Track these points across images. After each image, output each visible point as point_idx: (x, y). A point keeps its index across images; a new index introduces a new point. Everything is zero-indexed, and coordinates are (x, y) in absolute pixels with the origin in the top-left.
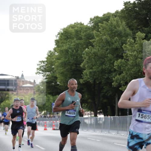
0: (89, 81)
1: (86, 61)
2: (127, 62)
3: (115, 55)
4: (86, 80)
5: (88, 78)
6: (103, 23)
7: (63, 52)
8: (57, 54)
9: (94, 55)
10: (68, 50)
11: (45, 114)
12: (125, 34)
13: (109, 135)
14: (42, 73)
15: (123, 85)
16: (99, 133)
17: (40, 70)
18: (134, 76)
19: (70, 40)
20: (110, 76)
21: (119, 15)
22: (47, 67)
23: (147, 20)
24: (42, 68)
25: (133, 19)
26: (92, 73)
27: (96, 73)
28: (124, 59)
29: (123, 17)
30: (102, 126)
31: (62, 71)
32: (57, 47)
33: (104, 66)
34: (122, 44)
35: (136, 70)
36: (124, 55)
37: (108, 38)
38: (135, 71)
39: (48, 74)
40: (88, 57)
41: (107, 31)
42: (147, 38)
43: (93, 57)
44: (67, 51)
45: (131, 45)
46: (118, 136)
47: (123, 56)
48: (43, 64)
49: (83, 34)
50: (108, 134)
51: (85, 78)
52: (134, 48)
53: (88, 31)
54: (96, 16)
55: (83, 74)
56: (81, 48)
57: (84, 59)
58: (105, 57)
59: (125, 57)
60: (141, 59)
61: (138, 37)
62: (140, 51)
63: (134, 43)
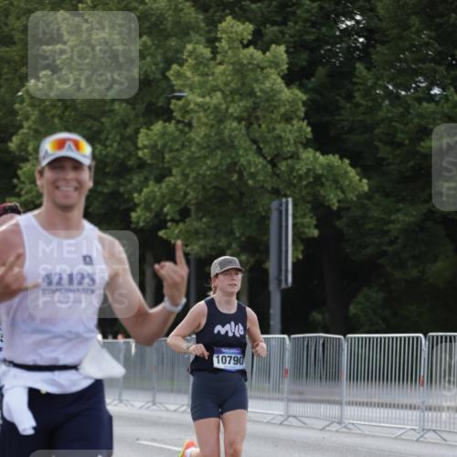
1: (29, 128)
2: (187, 133)
3: (141, 107)
9: (60, 104)
12: (177, 23)
15: (173, 220)
18: (214, 184)
20: (123, 185)
28: (173, 122)
34: (168, 63)
35: (220, 164)
36: (175, 104)
38: (216, 168)
40: (36, 112)
42: (260, 43)
43: (59, 112)
45: (201, 68)
46: (154, 412)
49: (16, 24)
50: (115, 405)
51: (27, 193)
52: (210, 78)
55: (18, 177)
56: (9, 76)
57: (21, 121)
58: (104, 113)
59: (177, 115)
60: (239, 122)
61: (224, 36)
62: (233, 92)
63: (212, 62)
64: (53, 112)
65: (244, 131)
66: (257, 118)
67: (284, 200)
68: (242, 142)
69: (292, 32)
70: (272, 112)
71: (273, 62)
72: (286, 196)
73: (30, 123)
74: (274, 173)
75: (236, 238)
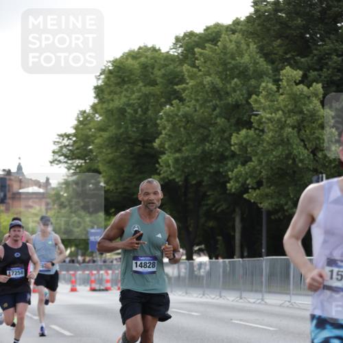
0: (174, 179)
1: (166, 134)
2: (261, 136)
3: (233, 121)
4: (168, 178)
5: (172, 173)
6: (206, 47)
7: (112, 114)
8: (100, 118)
9: (184, 120)
10: (125, 109)
11: (71, 255)
12: (255, 71)
13: (221, 301)
14: (66, 162)
15: (252, 188)
16: (197, 297)
17: (60, 156)
18: (278, 166)
19: (128, 87)
20: (222, 167)
21: (241, 29)
22: (75, 148)
23: (307, 40)
24: (65, 150)
25: (273, 39)
26: (181, 161)
27: (190, 161)
28: (253, 129)
29: (252, 33)
30: (205, 281)
31: (110, 156)
32: (98, 103)
33: (207, 144)
34: (250, 95)
35: (282, 154)
36: (253, 119)
37: (217, 81)
38: (279, 157)
39: (79, 164)
40: (170, 125)
41: (214, 65)
42: (306, 81)
43: (183, 124)
44: (122, 111)
45: (270, 97)
46: (241, 303)
47: (252, 123)
48: (66, 142)
49: (158, 73)
50: (218, 299)
51: (164, 172)
52: (276, 103)
53: (172, 67)
54: (189, 31)
55: (159, 163)
56: (154, 104)
57: (161, 130)
58: (211, 124)
59: (255, 125)
60: (293, 129)
61: (284, 78)
62: (289, 111)
63: (277, 93)
64: (180, 124)
65: (296, 134)
66: (304, 126)
67: (320, 176)
68: (295, 141)
69: (326, 75)
70: (314, 122)
71: (314, 93)
72: (322, 173)
73: (166, 131)
74: (314, 159)
75: (291, 199)
